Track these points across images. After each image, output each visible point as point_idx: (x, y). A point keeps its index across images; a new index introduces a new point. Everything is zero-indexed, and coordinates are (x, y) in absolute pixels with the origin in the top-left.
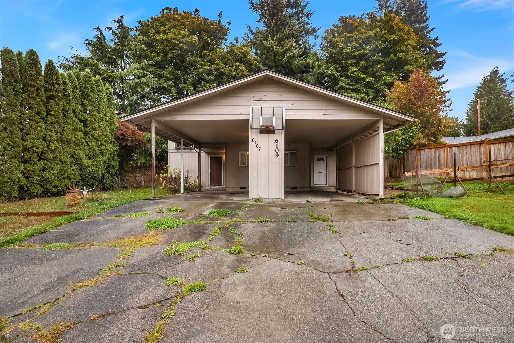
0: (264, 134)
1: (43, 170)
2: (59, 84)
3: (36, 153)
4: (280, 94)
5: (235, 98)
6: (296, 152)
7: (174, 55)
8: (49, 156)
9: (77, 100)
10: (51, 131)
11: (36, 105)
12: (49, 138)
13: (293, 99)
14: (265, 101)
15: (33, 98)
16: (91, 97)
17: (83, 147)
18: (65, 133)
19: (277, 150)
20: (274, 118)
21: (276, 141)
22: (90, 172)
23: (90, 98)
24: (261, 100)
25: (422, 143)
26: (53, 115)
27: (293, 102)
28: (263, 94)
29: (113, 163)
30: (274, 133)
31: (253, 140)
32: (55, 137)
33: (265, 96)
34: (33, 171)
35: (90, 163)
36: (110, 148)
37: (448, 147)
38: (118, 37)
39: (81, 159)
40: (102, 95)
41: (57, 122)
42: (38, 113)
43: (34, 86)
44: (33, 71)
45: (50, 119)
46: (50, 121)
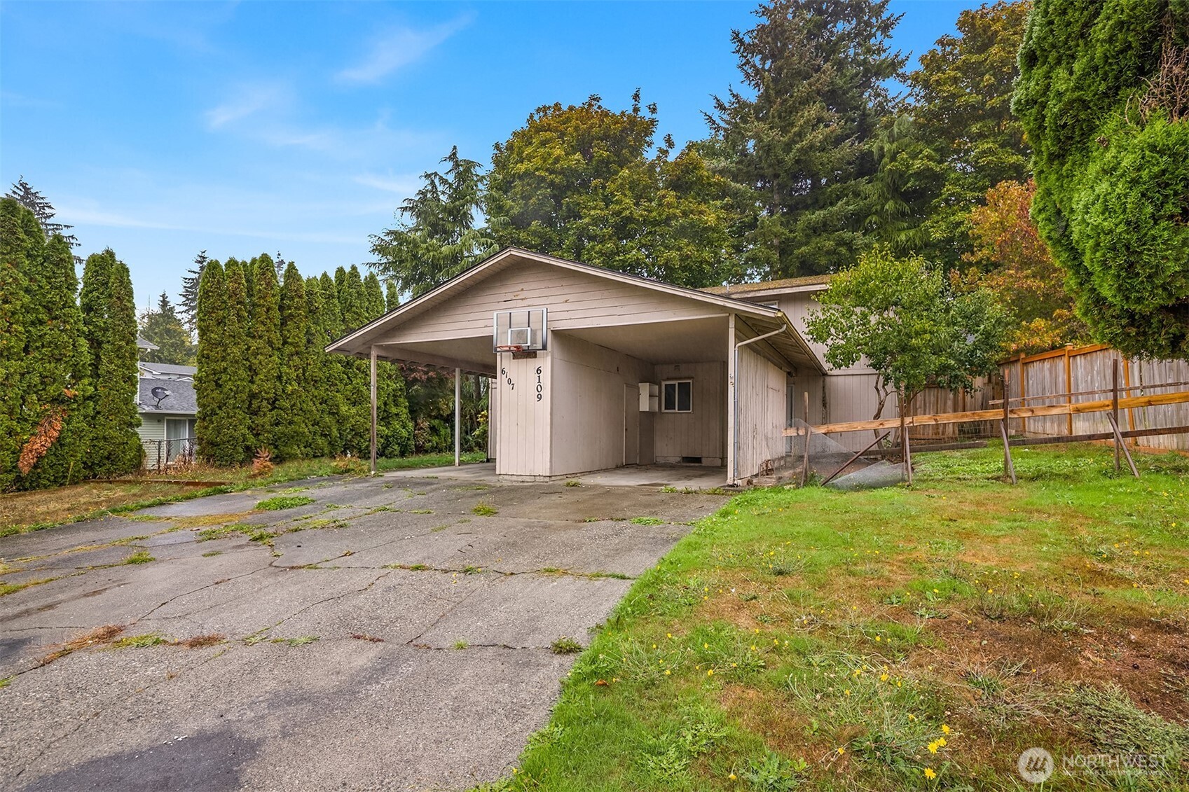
0: (520, 360)
1: (277, 424)
2: (300, 297)
3: (266, 399)
4: (543, 285)
5: (479, 300)
6: (691, 381)
7: (539, 200)
8: (284, 403)
9: (334, 315)
10: (289, 367)
11: (267, 331)
12: (285, 378)
13: (567, 290)
14: (522, 299)
15: (262, 323)
16: (357, 307)
17: (341, 387)
18: (309, 367)
19: (539, 388)
20: (529, 329)
21: (539, 371)
22: (352, 426)
23: (354, 309)
24: (516, 298)
25: (1033, 346)
26: (291, 344)
27: (566, 298)
28: (520, 287)
29: (394, 410)
30: (535, 357)
31: (503, 372)
32: (294, 376)
33: (522, 290)
34: (263, 426)
35: (353, 411)
36: (388, 386)
37: (1070, 357)
38: (451, 186)
39: (337, 406)
40: (375, 302)
41: (297, 353)
42: (270, 343)
43: (264, 306)
44: (261, 285)
45: (289, 349)
46: (287, 352)
